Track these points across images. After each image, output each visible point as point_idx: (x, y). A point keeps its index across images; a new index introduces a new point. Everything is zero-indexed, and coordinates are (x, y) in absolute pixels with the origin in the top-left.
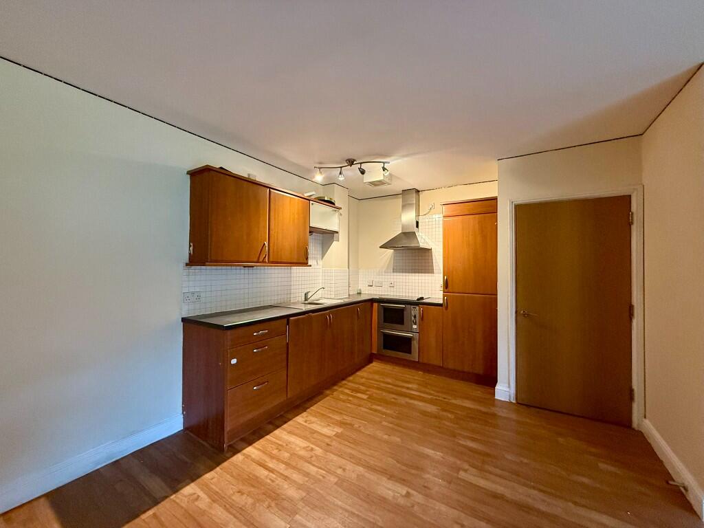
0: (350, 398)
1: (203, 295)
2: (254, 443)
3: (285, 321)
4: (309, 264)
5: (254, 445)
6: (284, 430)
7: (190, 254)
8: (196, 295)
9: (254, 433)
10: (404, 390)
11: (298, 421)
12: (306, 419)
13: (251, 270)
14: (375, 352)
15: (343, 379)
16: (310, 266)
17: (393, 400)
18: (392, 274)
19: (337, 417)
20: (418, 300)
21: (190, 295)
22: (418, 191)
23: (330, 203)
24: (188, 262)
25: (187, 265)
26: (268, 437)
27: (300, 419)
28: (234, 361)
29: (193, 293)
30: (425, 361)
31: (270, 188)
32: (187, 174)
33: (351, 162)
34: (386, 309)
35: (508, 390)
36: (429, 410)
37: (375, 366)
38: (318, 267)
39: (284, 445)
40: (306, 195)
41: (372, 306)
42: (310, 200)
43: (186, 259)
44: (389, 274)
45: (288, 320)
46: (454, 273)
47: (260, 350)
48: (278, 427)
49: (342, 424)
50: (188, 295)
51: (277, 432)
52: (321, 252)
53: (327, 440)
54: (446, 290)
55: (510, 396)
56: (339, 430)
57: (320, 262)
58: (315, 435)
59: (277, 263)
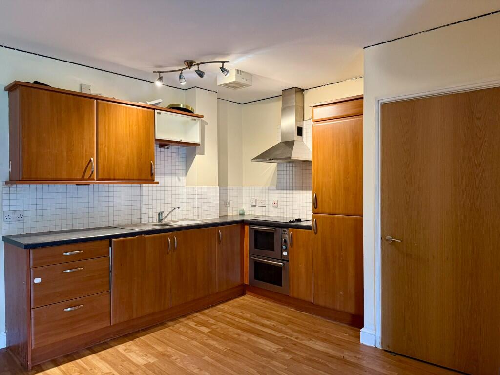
0: (190, 331)
1: (26, 213)
2: (61, 365)
3: (107, 242)
4: (155, 181)
5: (61, 367)
6: (99, 356)
7: (10, 172)
8: (18, 213)
9: (67, 356)
10: (258, 327)
11: (119, 349)
12: (128, 347)
13: (86, 187)
14: (246, 282)
15: (197, 312)
16: (157, 183)
17: (236, 336)
18: (276, 192)
19: (160, 349)
20: (290, 222)
21: (11, 214)
22: (301, 91)
23: (186, 111)
24: (8, 180)
25: (7, 183)
26: (79, 361)
27: (121, 348)
28: (38, 280)
29: (14, 212)
30: (295, 295)
31: (96, 99)
32: (5, 90)
33: (190, 64)
34: (257, 232)
35: (373, 333)
36: (267, 348)
37: (248, 299)
38: (180, 184)
39: (88, 368)
40: (150, 103)
41: (243, 228)
42: (154, 109)
43: (6, 177)
44: (273, 192)
45: (111, 242)
46: (324, 189)
47: (73, 270)
48: (94, 352)
49: (162, 355)
50: (8, 213)
51: (90, 357)
52: (184, 168)
53: (133, 369)
54: (315, 210)
55: (375, 341)
56: (152, 360)
57: (184, 179)
58: (125, 363)
59: (114, 180)
